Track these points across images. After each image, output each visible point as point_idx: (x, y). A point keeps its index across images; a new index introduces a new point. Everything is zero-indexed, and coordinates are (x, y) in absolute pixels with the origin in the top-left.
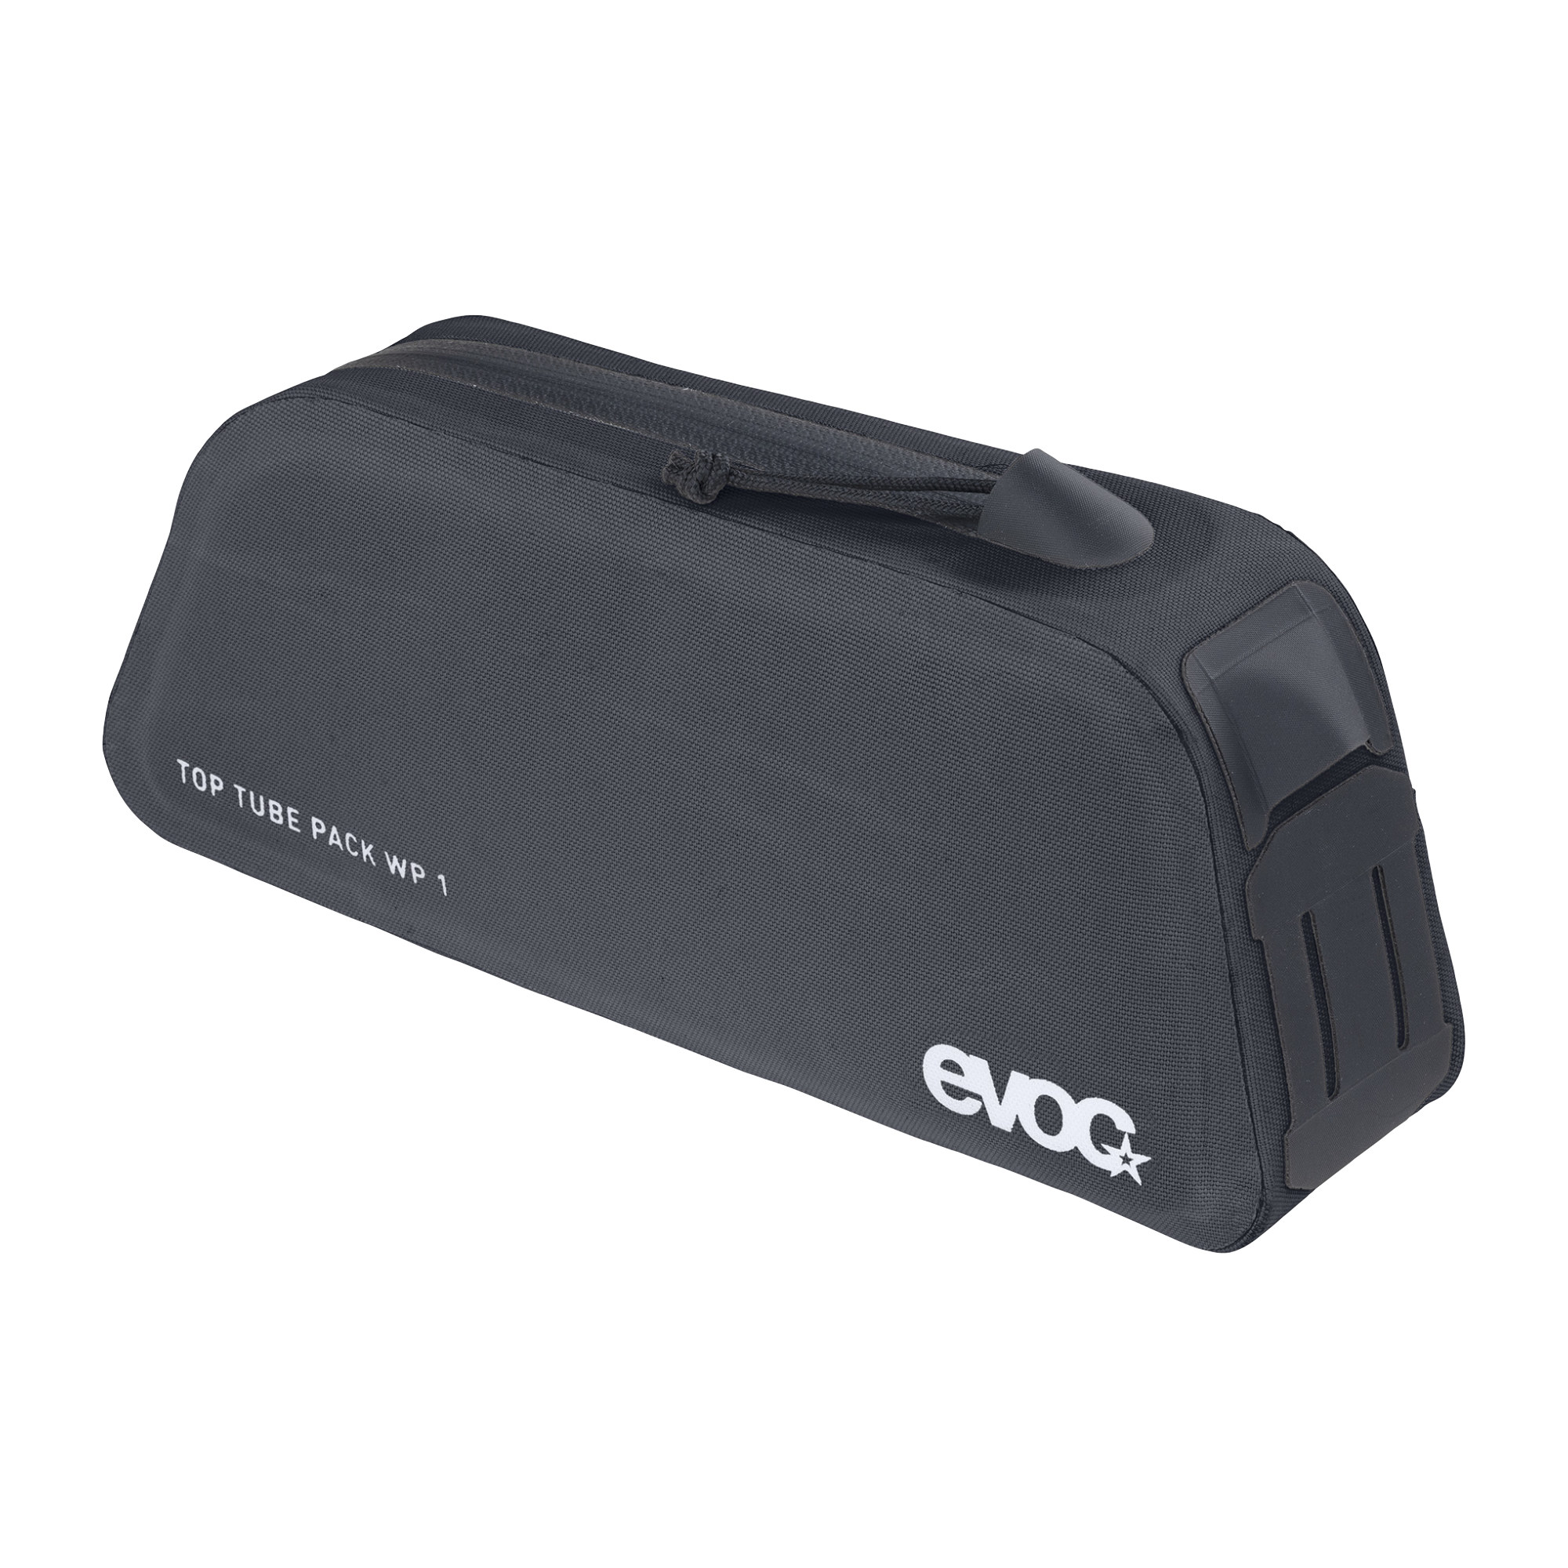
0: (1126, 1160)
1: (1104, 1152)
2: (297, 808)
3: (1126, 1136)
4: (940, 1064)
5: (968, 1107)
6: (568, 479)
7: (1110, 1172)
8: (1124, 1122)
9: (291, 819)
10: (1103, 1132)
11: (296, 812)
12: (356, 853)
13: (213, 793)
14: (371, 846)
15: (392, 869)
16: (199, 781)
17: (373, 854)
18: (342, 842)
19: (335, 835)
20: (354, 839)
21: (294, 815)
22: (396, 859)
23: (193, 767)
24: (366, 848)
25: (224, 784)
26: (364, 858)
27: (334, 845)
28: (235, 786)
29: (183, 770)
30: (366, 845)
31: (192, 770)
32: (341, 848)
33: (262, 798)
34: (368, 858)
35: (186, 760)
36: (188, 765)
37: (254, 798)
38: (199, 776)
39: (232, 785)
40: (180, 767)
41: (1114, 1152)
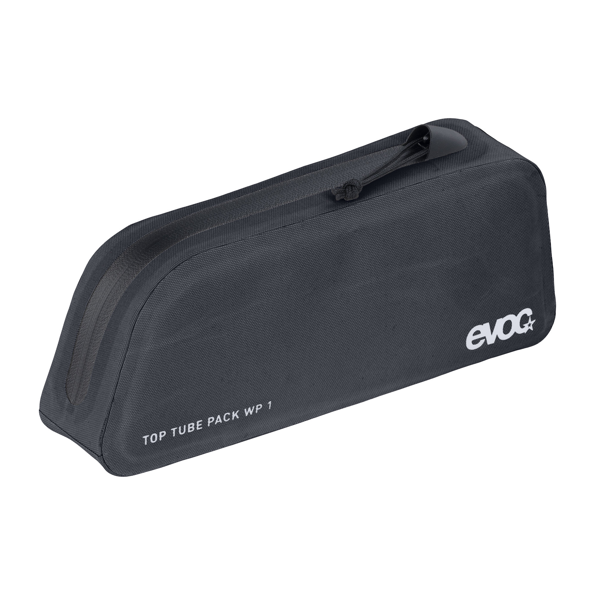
1: (523, 327)
2: (200, 420)
3: (530, 317)
4: (473, 334)
5: (481, 343)
6: (305, 223)
7: (524, 333)
8: (529, 313)
9: (198, 425)
12: (229, 419)
13: (160, 439)
14: (238, 412)
15: (247, 414)
16: (154, 439)
17: (238, 414)
18: (222, 419)
19: (219, 419)
20: (229, 414)
21: (200, 423)
22: (249, 409)
23: (151, 435)
24: (235, 414)
25: (166, 432)
26: (233, 419)
27: (218, 423)
28: (172, 429)
29: (146, 440)
30: (235, 412)
31: (150, 437)
32: (221, 422)
33: (185, 426)
34: (235, 417)
35: (147, 434)
36: (148, 436)
37: (181, 429)
38: (154, 437)
39: (170, 430)
40: (144, 439)
41: (526, 325)
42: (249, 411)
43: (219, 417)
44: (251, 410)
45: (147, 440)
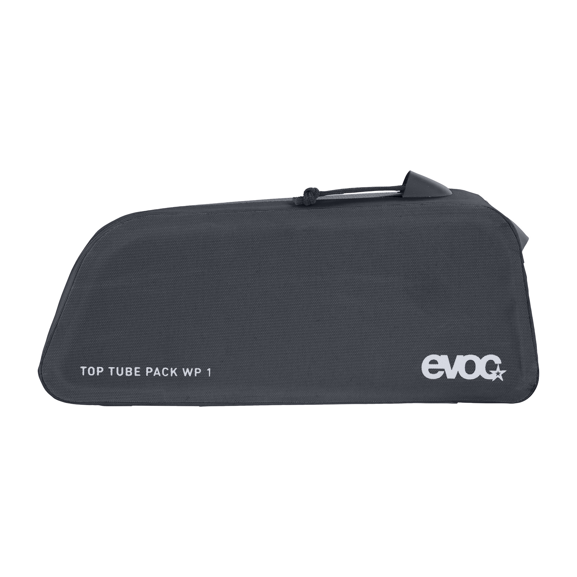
0: (498, 374)
1: (490, 373)
2: (138, 366)
3: (498, 365)
4: (429, 362)
5: (439, 375)
7: (492, 380)
8: (497, 360)
9: (136, 372)
10: (490, 366)
11: (139, 368)
12: (167, 375)
13: (98, 374)
14: (176, 369)
15: (185, 375)
16: (91, 372)
17: (176, 371)
18: (161, 373)
19: (157, 371)
20: (167, 369)
21: (137, 370)
22: (188, 370)
23: (89, 367)
24: (173, 370)
25: (104, 369)
26: (172, 375)
27: (156, 375)
28: (109, 368)
29: (83, 370)
30: (173, 369)
31: (87, 369)
32: (160, 375)
33: (122, 368)
34: (174, 374)
35: (85, 366)
36: (86, 367)
37: (119, 370)
38: (91, 370)
39: (108, 368)
40: (82, 370)
41: (494, 372)
42: (187, 372)
43: (157, 369)
44: (190, 371)
45: (85, 371)
